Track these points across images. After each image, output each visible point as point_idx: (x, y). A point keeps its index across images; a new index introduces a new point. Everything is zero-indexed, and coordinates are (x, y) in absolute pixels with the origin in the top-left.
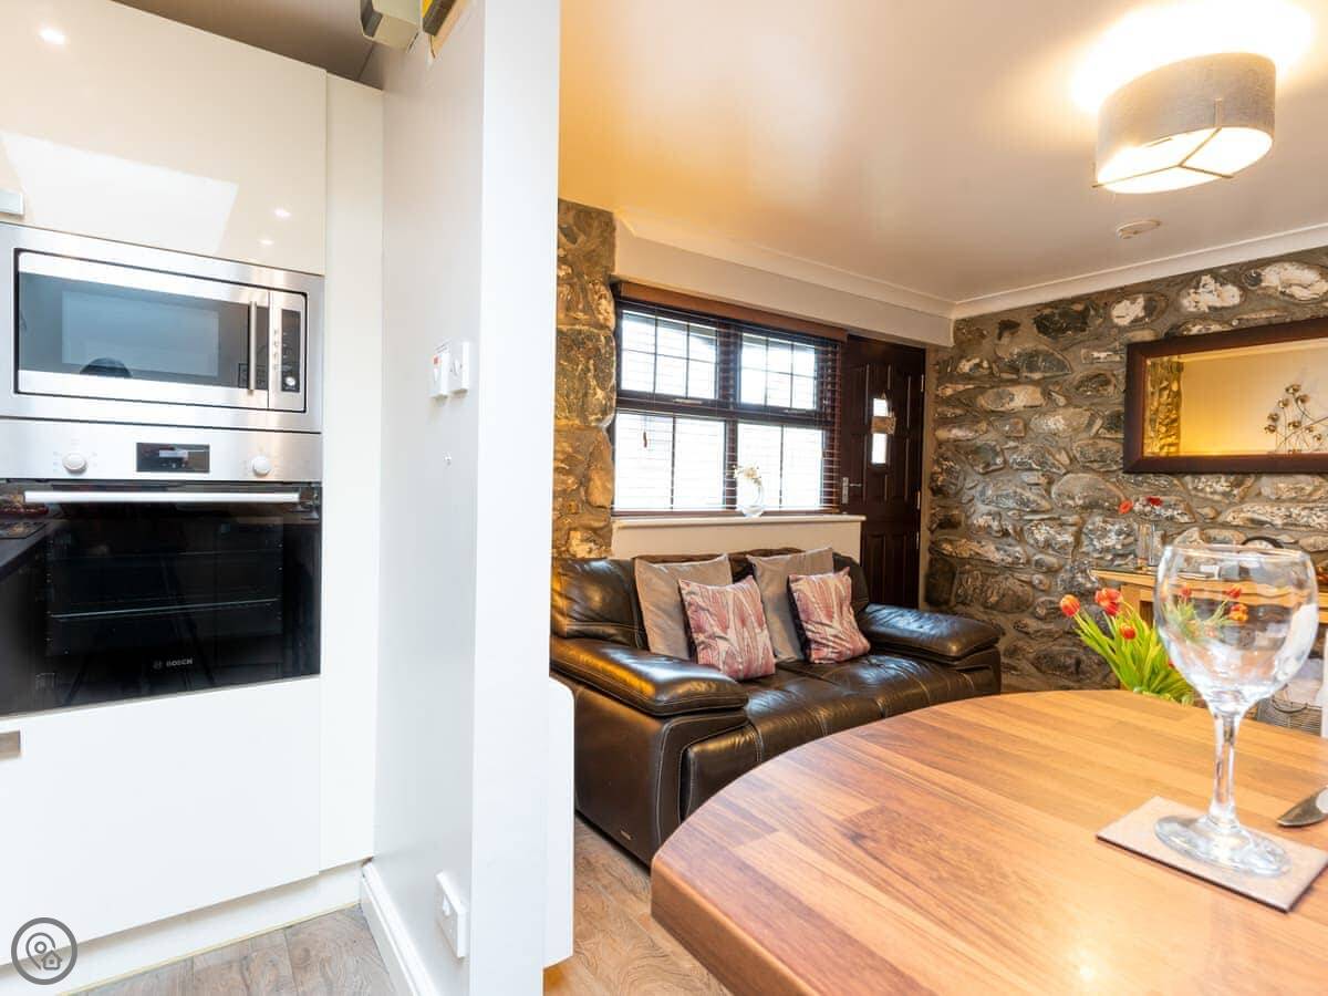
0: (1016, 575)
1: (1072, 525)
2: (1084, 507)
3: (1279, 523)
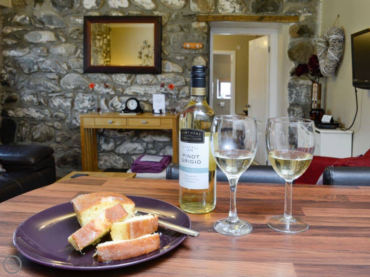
0: (46, 123)
1: (70, 98)
2: (74, 89)
3: (142, 93)
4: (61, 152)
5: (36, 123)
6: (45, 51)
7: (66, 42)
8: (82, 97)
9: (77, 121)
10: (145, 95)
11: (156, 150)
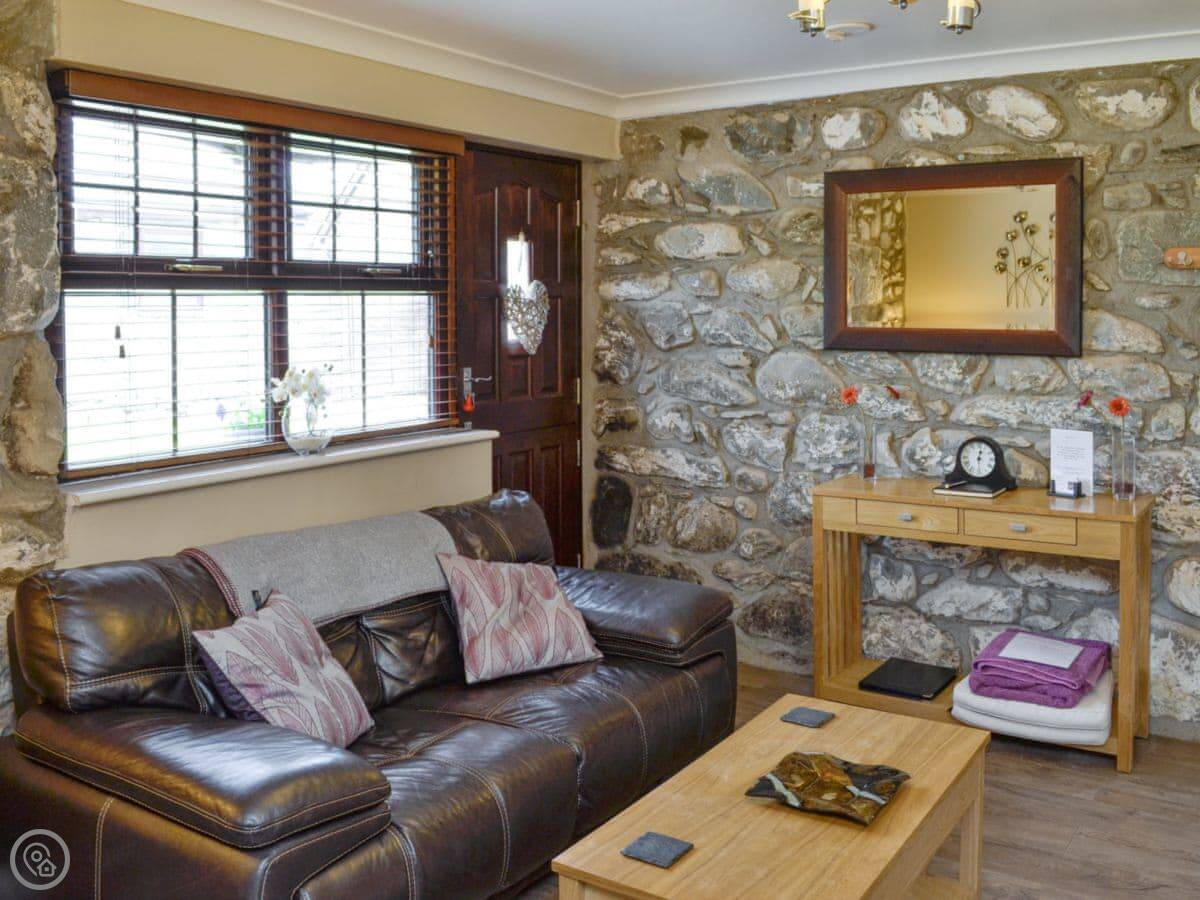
0: (714, 498)
1: (783, 426)
2: (795, 400)
3: (1014, 421)
4: (752, 589)
5: (687, 493)
6: (713, 282)
7: (770, 256)
8: (818, 424)
9: (803, 499)
10: (1025, 427)
11: (1056, 619)
